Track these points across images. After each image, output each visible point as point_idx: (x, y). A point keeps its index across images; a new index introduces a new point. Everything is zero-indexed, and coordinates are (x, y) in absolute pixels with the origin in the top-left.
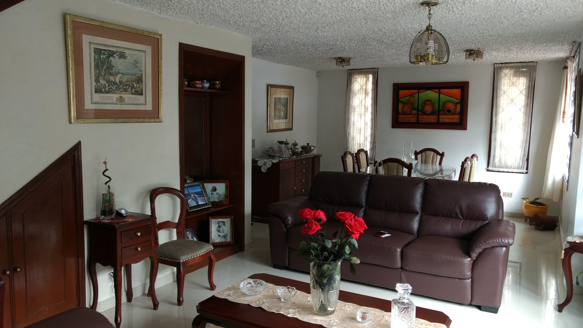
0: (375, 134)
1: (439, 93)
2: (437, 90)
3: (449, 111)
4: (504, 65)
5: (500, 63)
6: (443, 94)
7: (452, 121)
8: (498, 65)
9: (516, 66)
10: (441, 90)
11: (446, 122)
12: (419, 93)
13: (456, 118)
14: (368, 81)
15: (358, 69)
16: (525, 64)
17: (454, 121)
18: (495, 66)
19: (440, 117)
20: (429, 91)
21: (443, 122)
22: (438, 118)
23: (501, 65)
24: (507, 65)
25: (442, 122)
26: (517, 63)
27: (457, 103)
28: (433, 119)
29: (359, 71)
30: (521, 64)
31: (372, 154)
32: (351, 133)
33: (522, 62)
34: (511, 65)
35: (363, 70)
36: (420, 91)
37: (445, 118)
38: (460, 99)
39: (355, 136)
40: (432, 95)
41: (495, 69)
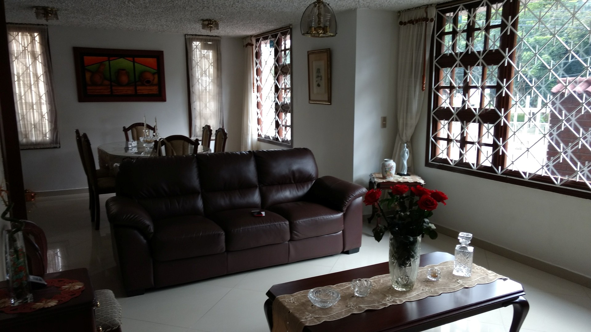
0: (56, 111)
1: (134, 62)
2: (131, 59)
3: (148, 82)
4: (194, 37)
5: (191, 35)
6: (139, 63)
7: (151, 93)
8: (189, 37)
9: (205, 39)
10: (136, 59)
11: (144, 93)
12: (109, 61)
13: (154, 90)
14: (34, 41)
15: (16, 24)
16: (212, 38)
17: (154, 92)
18: (187, 37)
19: (138, 88)
20: (122, 60)
21: (141, 93)
22: (136, 90)
23: (191, 37)
24: (197, 37)
25: (139, 94)
26: (205, 35)
27: (154, 74)
28: (129, 90)
29: (17, 26)
30: (209, 38)
31: (55, 136)
32: (18, 110)
33: (209, 36)
34: (201, 37)
35: (25, 26)
36: (111, 59)
37: (143, 90)
38: (156, 69)
39: (25, 113)
40: (125, 63)
41: (186, 39)
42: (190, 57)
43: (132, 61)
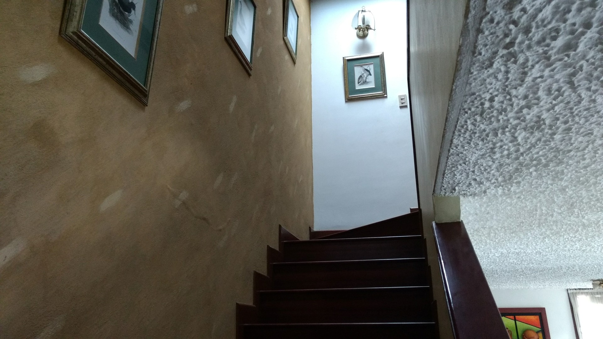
2: (512, 317)
4: (578, 291)
5: (574, 289)
6: (519, 321)
8: (572, 291)
9: (591, 292)
10: (516, 317)
18: (569, 292)
23: (575, 291)
24: (582, 291)
30: (595, 291)
34: (586, 291)
38: (540, 327)
40: (507, 322)
41: (569, 295)
42: (576, 313)
43: (514, 319)
